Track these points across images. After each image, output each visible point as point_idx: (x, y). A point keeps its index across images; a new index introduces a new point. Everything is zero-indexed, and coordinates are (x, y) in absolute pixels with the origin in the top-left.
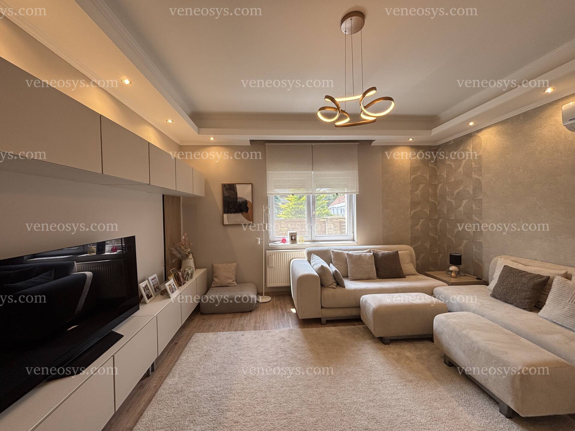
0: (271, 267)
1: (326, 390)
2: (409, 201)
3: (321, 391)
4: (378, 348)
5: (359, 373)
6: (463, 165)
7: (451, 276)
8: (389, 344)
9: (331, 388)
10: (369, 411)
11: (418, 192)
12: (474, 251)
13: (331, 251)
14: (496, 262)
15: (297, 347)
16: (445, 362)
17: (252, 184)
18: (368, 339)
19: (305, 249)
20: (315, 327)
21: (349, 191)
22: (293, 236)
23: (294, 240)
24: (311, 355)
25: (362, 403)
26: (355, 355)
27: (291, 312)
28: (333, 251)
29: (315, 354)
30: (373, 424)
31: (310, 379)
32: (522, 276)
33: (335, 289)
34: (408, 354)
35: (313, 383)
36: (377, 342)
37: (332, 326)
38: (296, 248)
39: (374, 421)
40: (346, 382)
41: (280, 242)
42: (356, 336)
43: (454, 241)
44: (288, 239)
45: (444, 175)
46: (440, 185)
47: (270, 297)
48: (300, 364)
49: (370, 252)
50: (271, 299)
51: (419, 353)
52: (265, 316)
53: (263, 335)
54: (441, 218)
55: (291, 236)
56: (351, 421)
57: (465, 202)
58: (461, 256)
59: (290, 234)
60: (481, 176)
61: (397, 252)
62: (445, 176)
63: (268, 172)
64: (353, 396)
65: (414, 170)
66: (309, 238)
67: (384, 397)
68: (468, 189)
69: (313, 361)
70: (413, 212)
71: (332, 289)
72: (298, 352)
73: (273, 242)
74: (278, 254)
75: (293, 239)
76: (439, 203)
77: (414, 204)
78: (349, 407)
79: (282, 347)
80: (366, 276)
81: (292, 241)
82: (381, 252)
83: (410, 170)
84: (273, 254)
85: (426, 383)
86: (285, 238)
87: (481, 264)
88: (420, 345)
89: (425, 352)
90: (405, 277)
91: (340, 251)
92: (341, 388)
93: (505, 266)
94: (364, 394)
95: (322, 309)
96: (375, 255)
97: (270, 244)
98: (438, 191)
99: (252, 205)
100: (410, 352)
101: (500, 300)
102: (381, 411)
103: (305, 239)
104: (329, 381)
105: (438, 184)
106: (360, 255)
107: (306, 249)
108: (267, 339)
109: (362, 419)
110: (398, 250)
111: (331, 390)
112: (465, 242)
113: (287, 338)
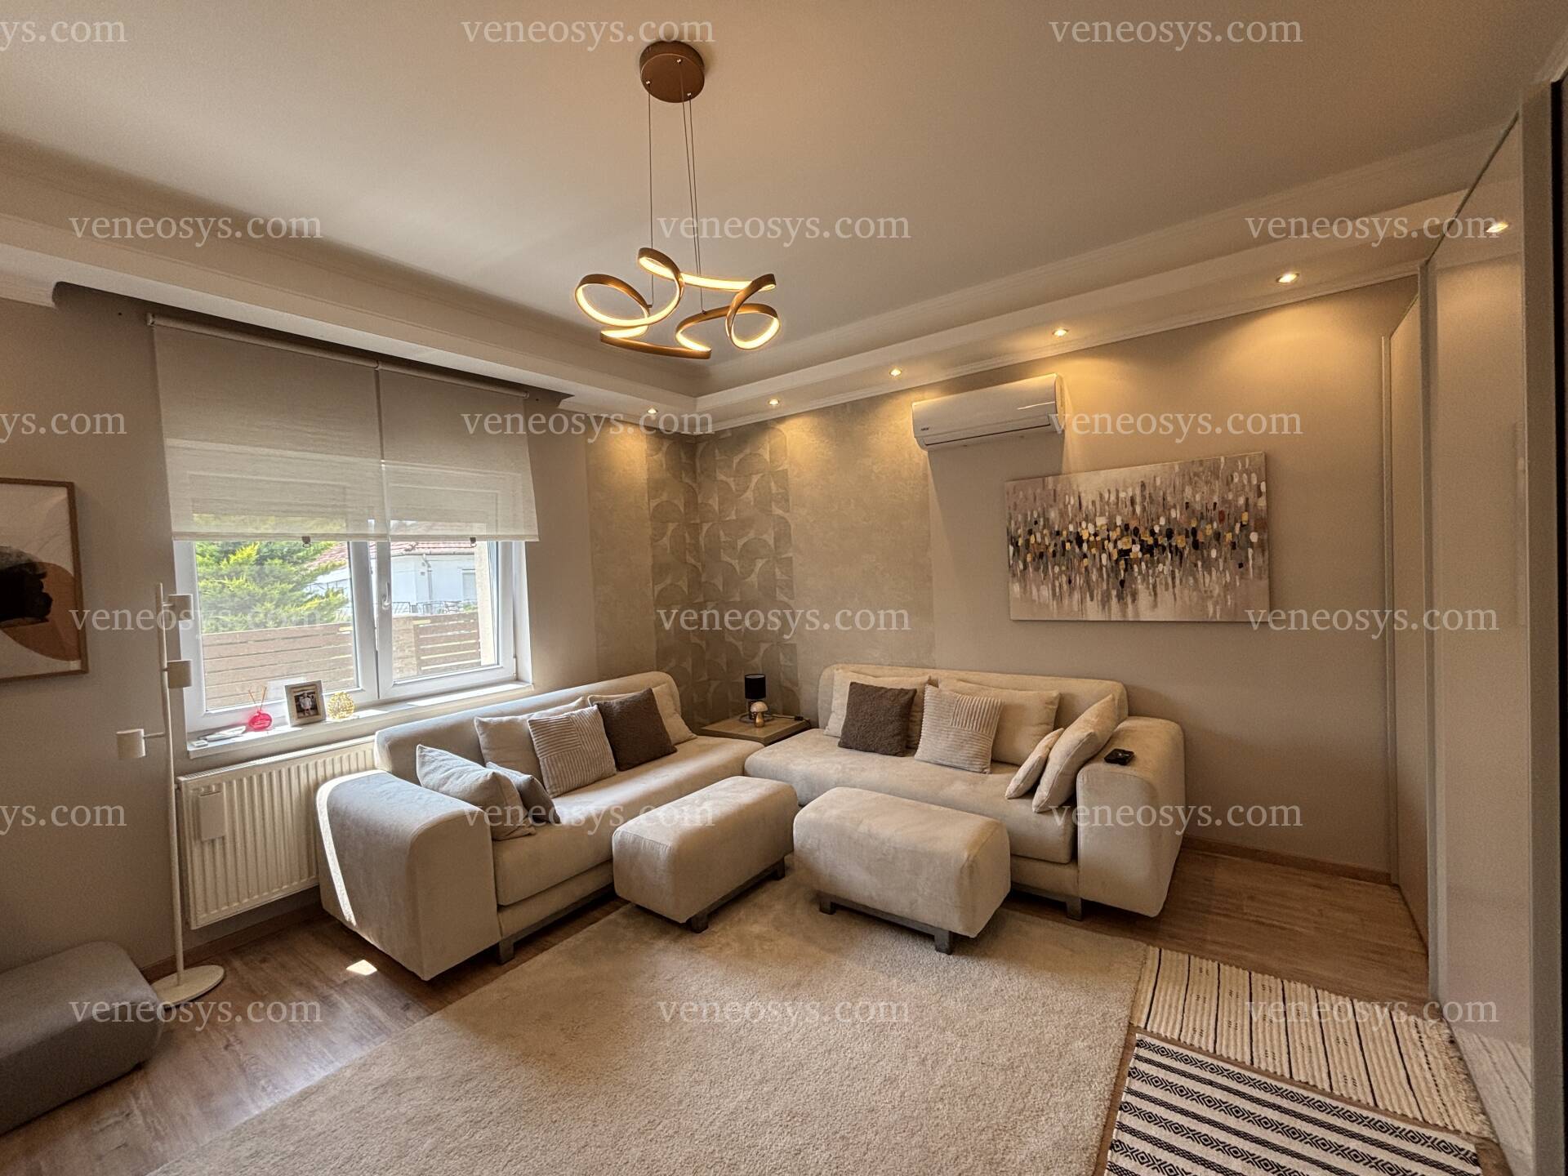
0: (213, 841)
1: (650, 1137)
2: (649, 561)
3: (636, 1153)
4: (691, 950)
5: (695, 1034)
6: (752, 485)
7: (756, 726)
8: (706, 928)
9: (657, 1122)
10: (775, 1107)
11: (665, 541)
12: (782, 663)
13: (476, 724)
14: (832, 678)
15: (467, 1078)
16: (822, 910)
17: (70, 487)
18: (654, 938)
19: (373, 734)
20: (486, 983)
21: (499, 533)
22: (301, 695)
23: (312, 712)
24: (533, 1071)
25: (749, 1101)
26: (654, 997)
27: (357, 979)
28: (483, 724)
29: (544, 1061)
30: (800, 1128)
31: (583, 1143)
32: (881, 696)
33: (534, 835)
34: (756, 929)
35: (599, 1147)
36: (680, 936)
37: (537, 955)
38: (323, 739)
39: (798, 1121)
40: (680, 1078)
41: (244, 728)
42: (622, 946)
43: (741, 648)
44: (281, 709)
45: (714, 503)
46: (705, 527)
47: (214, 967)
48: (518, 1125)
49: (584, 705)
50: (225, 973)
51: (771, 916)
52: (238, 1047)
53: (289, 1122)
54: (712, 601)
55: (297, 699)
56: (758, 1165)
57: (760, 563)
58: (764, 679)
59: (290, 689)
60: (788, 511)
61: (650, 692)
62: (717, 508)
63: (169, 442)
64: (721, 1101)
65: (655, 487)
66: (370, 696)
67: (778, 1051)
68: (765, 537)
69: (553, 1088)
70: (658, 588)
71: (526, 840)
72: (484, 1089)
73: (204, 734)
74: (245, 781)
75: (306, 704)
76: (704, 566)
77: (659, 571)
78: (730, 1136)
79: (411, 1114)
80: (594, 773)
81: (302, 715)
82: (615, 699)
83: (649, 487)
84: (219, 786)
85: (822, 971)
86: (265, 711)
87: (795, 689)
88: (762, 897)
89: (779, 907)
90: (675, 751)
91: (505, 719)
92: (680, 1102)
93: (852, 684)
94: (737, 1077)
95: (500, 915)
96: (604, 710)
97: (190, 749)
98: (701, 539)
99: (76, 582)
100: (756, 922)
101: (857, 749)
102: (795, 1087)
103: (357, 700)
104: (638, 1109)
105: (702, 522)
106: (568, 718)
107: (377, 733)
108: (319, 1129)
109: (775, 1136)
110: (651, 686)
111: (660, 1127)
112: (764, 647)
113: (404, 1072)
